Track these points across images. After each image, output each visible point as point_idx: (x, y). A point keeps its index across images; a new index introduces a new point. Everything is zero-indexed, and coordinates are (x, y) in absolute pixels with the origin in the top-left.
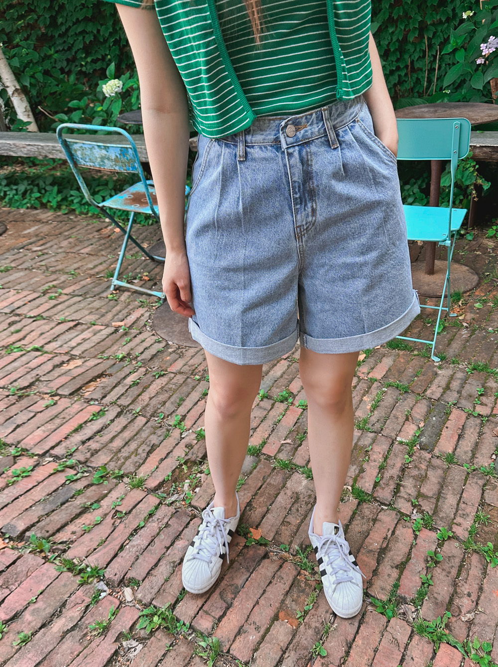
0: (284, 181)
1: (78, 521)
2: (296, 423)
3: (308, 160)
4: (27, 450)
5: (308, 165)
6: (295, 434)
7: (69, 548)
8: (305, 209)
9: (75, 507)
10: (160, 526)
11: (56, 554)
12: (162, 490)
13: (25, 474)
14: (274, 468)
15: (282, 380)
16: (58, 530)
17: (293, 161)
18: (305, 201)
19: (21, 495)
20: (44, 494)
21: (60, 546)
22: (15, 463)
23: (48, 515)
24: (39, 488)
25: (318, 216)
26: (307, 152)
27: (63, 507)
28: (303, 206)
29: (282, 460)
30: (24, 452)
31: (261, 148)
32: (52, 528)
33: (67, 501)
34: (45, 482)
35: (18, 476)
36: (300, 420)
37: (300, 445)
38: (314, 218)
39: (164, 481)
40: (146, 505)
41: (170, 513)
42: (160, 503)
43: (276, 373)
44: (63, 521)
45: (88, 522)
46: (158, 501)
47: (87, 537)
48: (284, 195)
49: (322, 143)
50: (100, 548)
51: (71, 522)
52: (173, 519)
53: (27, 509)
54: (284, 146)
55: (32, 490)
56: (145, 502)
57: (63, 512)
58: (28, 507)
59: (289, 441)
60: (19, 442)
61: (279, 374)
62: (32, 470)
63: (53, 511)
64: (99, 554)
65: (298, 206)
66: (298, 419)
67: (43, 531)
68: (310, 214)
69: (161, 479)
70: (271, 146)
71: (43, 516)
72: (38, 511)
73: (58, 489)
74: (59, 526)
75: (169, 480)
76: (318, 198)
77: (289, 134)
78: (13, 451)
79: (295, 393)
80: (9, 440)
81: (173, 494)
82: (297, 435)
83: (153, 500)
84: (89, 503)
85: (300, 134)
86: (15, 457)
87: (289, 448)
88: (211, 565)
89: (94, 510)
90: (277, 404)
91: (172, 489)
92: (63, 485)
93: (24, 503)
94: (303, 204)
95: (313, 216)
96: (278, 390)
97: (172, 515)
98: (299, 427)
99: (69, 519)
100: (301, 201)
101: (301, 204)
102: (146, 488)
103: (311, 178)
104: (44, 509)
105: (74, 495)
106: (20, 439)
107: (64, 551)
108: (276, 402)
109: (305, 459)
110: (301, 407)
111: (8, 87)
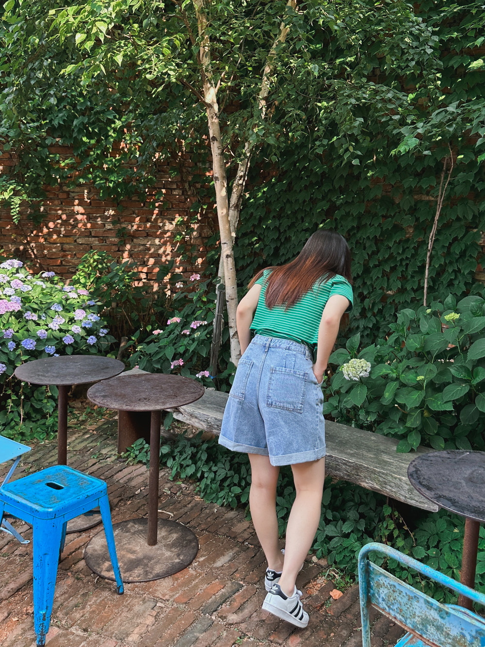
111: (231, 327)
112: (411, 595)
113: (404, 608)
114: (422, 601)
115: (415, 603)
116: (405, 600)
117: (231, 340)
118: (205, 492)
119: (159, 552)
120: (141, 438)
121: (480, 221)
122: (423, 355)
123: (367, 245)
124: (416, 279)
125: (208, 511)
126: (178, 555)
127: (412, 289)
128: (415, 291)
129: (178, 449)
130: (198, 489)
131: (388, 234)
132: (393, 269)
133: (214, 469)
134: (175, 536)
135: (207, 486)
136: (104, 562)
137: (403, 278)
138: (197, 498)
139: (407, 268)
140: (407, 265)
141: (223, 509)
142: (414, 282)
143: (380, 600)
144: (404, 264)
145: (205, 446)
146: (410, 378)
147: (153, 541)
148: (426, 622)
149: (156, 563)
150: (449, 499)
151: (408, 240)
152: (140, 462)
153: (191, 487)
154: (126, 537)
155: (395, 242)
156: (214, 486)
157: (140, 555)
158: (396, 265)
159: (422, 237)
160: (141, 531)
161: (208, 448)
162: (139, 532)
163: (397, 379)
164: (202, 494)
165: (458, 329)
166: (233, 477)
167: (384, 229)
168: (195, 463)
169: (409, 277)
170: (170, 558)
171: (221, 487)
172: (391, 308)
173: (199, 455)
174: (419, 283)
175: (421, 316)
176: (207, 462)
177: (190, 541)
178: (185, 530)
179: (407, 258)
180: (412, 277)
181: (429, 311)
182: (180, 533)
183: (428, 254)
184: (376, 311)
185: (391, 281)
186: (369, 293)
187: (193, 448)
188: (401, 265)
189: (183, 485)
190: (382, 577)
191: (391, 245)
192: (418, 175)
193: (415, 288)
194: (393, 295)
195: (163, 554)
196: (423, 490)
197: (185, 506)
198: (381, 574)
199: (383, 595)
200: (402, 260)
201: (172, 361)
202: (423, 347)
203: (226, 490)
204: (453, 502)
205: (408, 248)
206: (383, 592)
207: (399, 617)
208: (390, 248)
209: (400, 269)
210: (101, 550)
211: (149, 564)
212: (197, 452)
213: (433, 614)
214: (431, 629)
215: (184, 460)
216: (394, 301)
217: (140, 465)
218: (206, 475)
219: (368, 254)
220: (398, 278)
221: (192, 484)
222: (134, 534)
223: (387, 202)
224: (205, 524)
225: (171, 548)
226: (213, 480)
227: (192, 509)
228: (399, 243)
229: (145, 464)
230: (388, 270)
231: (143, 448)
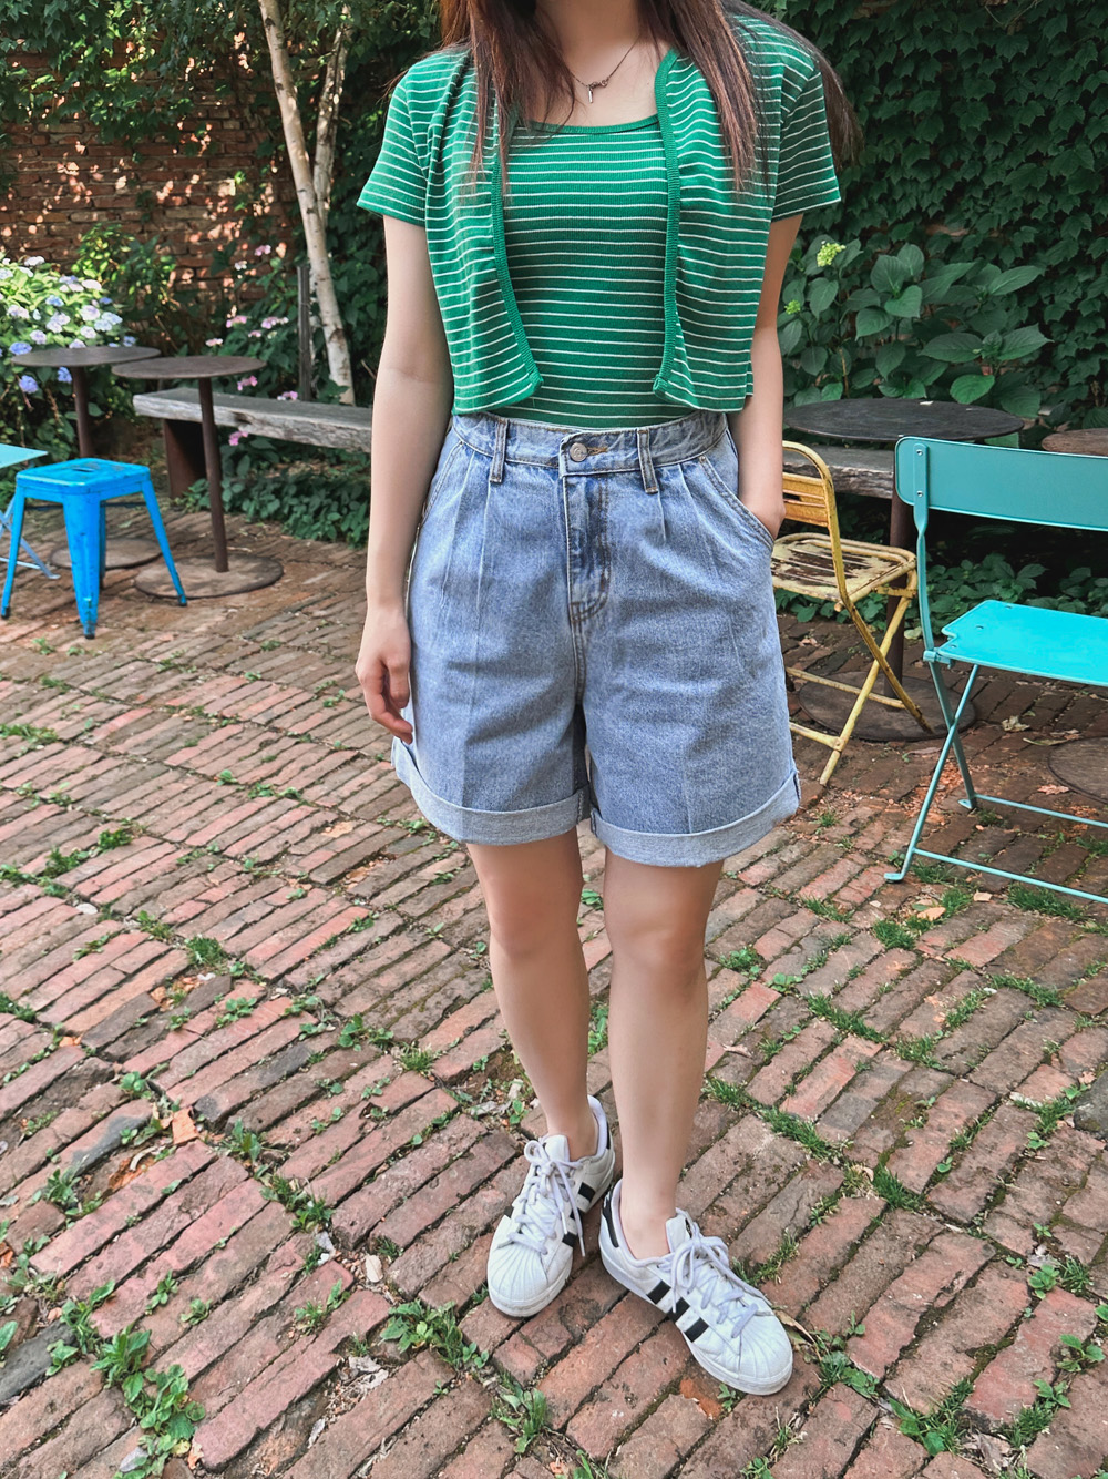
0: (559, 526)
1: (307, 1111)
2: (763, 1017)
3: (600, 502)
4: (253, 969)
5: (600, 509)
6: (758, 1038)
7: (287, 1158)
8: (588, 577)
9: (306, 1084)
10: (452, 1152)
11: (267, 1166)
12: (465, 1086)
13: (242, 1012)
14: (704, 1096)
15: (741, 927)
16: (277, 1122)
17: (573, 497)
18: (592, 563)
19: (232, 1049)
20: (266, 1052)
21: (275, 1153)
22: (232, 989)
23: (265, 1090)
24: (259, 1040)
25: (611, 593)
26: (600, 489)
27: (289, 1081)
28: (586, 571)
29: (722, 1084)
30: (248, 973)
31: (528, 468)
32: (268, 1116)
33: (297, 1071)
34: (270, 1032)
35: (233, 1013)
36: (773, 1014)
37: (768, 1062)
38: (603, 595)
39: (471, 1069)
40: (430, 1107)
41: (476, 1133)
42: (458, 1110)
43: (732, 909)
44: (285, 1106)
45: (321, 1116)
46: (454, 1105)
47: (316, 1142)
48: (557, 548)
49: (631, 481)
50: (333, 1167)
51: (297, 1110)
52: (480, 1145)
53: (236, 1075)
54: (562, 471)
55: (249, 1043)
56: (429, 1101)
57: (289, 1090)
58: (239, 1071)
59: (741, 1048)
60: (243, 953)
61: (738, 913)
62: (254, 1006)
63: (274, 1085)
64: (330, 1178)
65: (577, 570)
66: (769, 1011)
67: (255, 1119)
68: (597, 587)
69: (465, 1065)
70: (545, 469)
71: (258, 1091)
72: (252, 1082)
73: (286, 1046)
74: (278, 1115)
75: (480, 1070)
76: (615, 564)
77: (574, 457)
78: (232, 967)
79: (768, 957)
80: (230, 948)
81: (485, 1100)
82: (763, 1041)
83: (443, 1101)
84: (328, 1081)
85: (593, 460)
86: (234, 978)
87: (741, 1062)
88: (546, 1259)
89: (333, 1094)
90: (725, 973)
91: (486, 1090)
92: (295, 1041)
93: (235, 1062)
94: (587, 567)
95: (601, 590)
96: (729, 945)
97: (480, 1138)
98: (768, 1026)
99: (294, 1104)
100: (584, 561)
101: (583, 567)
102: (433, 1075)
103: (603, 530)
104: (261, 1079)
105: (308, 1062)
106: (245, 948)
107: (280, 1163)
108: (723, 967)
109: (774, 1092)
110: (779, 988)
111: (326, 324)
117: (329, 346)
119: (233, 576)
125: (298, 546)
126: (258, 578)
130: (285, 528)
134: (254, 565)
136: (162, 585)
138: (285, 537)
149: (228, 584)
157: (207, 580)
160: (209, 563)
162: (205, 564)
164: (291, 531)
177: (274, 568)
178: (268, 560)
182: (261, 563)
189: (264, 526)
195: (238, 577)
197: (269, 543)
221: (277, 525)
222: (199, 565)
224: (294, 555)
225: (247, 573)
226: (305, 513)
227: (277, 545)
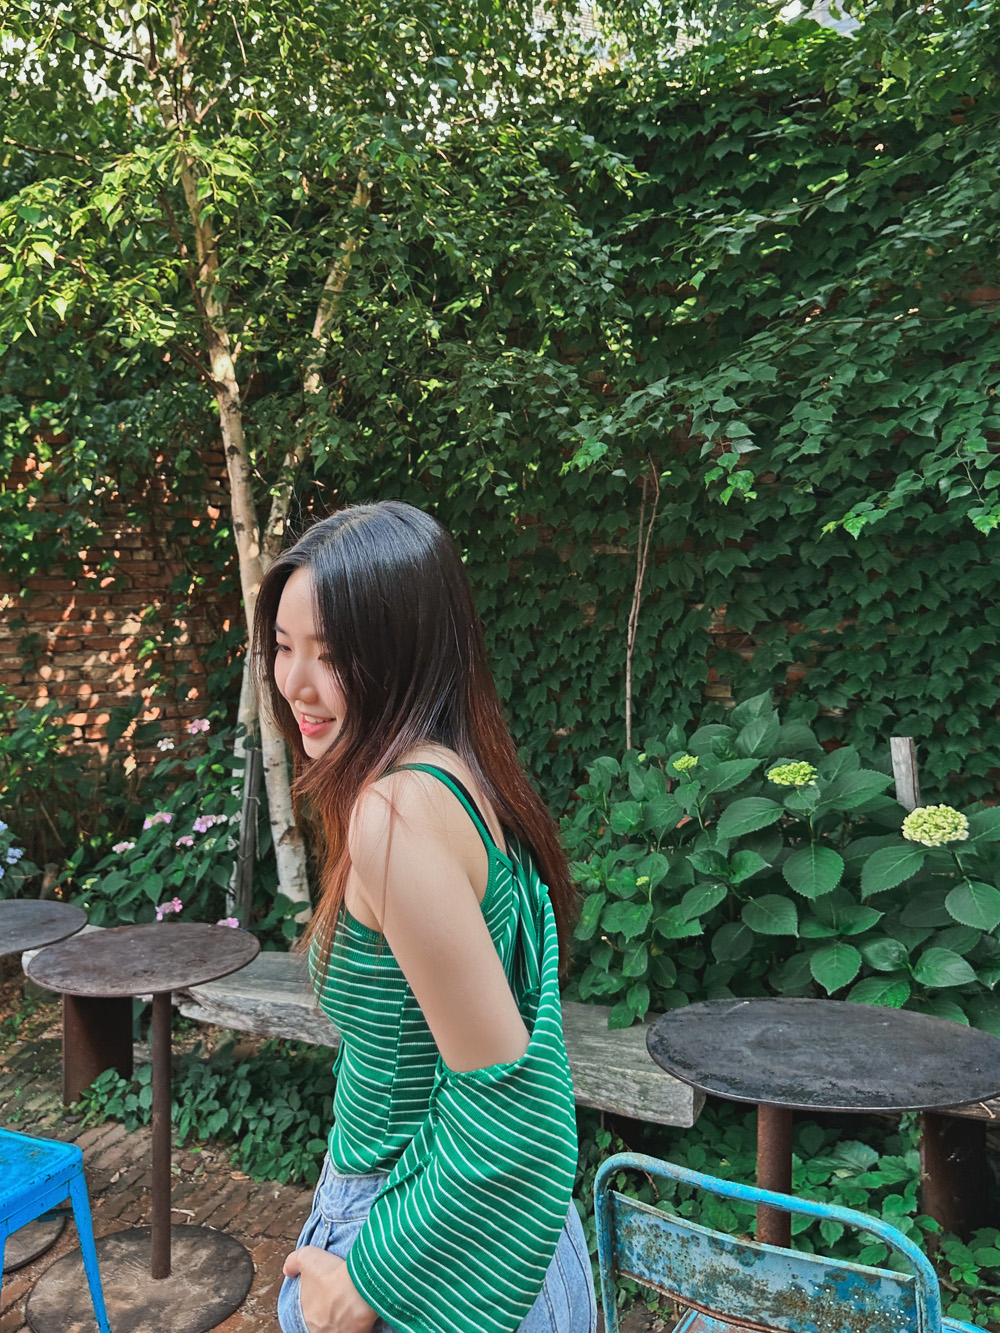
111: (275, 823)
112: (687, 1235)
113: (676, 1264)
114: (704, 1242)
115: (693, 1249)
116: (677, 1247)
117: (278, 849)
118: (252, 1162)
119: (177, 1289)
120: (107, 1067)
121: (707, 590)
122: (642, 838)
123: (516, 643)
124: (607, 703)
125: (261, 1197)
126: (217, 1290)
127: (602, 721)
128: (606, 725)
129: (188, 1084)
130: (236, 1156)
131: (552, 620)
132: (566, 686)
133: (268, 1111)
134: (204, 1254)
135: (255, 1147)
136: (70, 1324)
137: (585, 702)
138: (237, 1176)
139: (589, 683)
140: (589, 676)
141: (291, 1190)
142: (604, 708)
143: (634, 1260)
144: (584, 674)
145: (243, 1070)
146: (624, 882)
147: (162, 1270)
148: (713, 1278)
149: (176, 1311)
150: (723, 1080)
151: (587, 630)
152: (111, 1118)
153: (222, 1156)
154: (106, 1269)
155: (566, 634)
156: (271, 1145)
157: (141, 1301)
158: (571, 679)
159: (611, 623)
160: (136, 1253)
161: (250, 1074)
162: (130, 1257)
163: (602, 888)
164: (246, 1167)
165: (697, 785)
166: (307, 1122)
167: (545, 610)
168: (226, 1105)
169: (595, 699)
170: (202, 1297)
171: (287, 1146)
172: (566, 763)
173: (232, 1090)
174: (613, 709)
175: (631, 769)
176: (251, 1101)
177: (236, 1260)
178: (223, 1238)
179: (589, 664)
180: (600, 698)
181: (642, 757)
182: (214, 1248)
183: (629, 654)
184: (539, 769)
185: (564, 708)
186: (525, 736)
187: (217, 1077)
188: (579, 677)
189: (205, 1154)
190: (636, 1215)
191: (559, 641)
192: (597, 509)
193: (606, 719)
194: (569, 736)
195: (186, 1292)
196: (677, 1069)
197: (215, 1194)
198: (635, 1209)
199: (638, 1250)
200: (580, 668)
201: (159, 905)
202: (641, 825)
203: (297, 1149)
204: (732, 1083)
205: (589, 644)
206: (639, 1242)
207: (668, 1282)
208: (558, 646)
209: (578, 685)
210: (59, 1303)
211: (162, 1316)
212: (228, 1085)
213: (727, 1262)
214: (724, 1291)
215: (202, 1102)
216: (570, 746)
217: (111, 1125)
218: (252, 1127)
219: (519, 660)
220: (577, 703)
221: (221, 1149)
222: (121, 1261)
223: (546, 560)
224: (260, 1222)
225: (200, 1277)
226: (267, 1135)
227: (229, 1197)
228: (573, 636)
229: (121, 1121)
230: (556, 687)
231: (115, 1088)
